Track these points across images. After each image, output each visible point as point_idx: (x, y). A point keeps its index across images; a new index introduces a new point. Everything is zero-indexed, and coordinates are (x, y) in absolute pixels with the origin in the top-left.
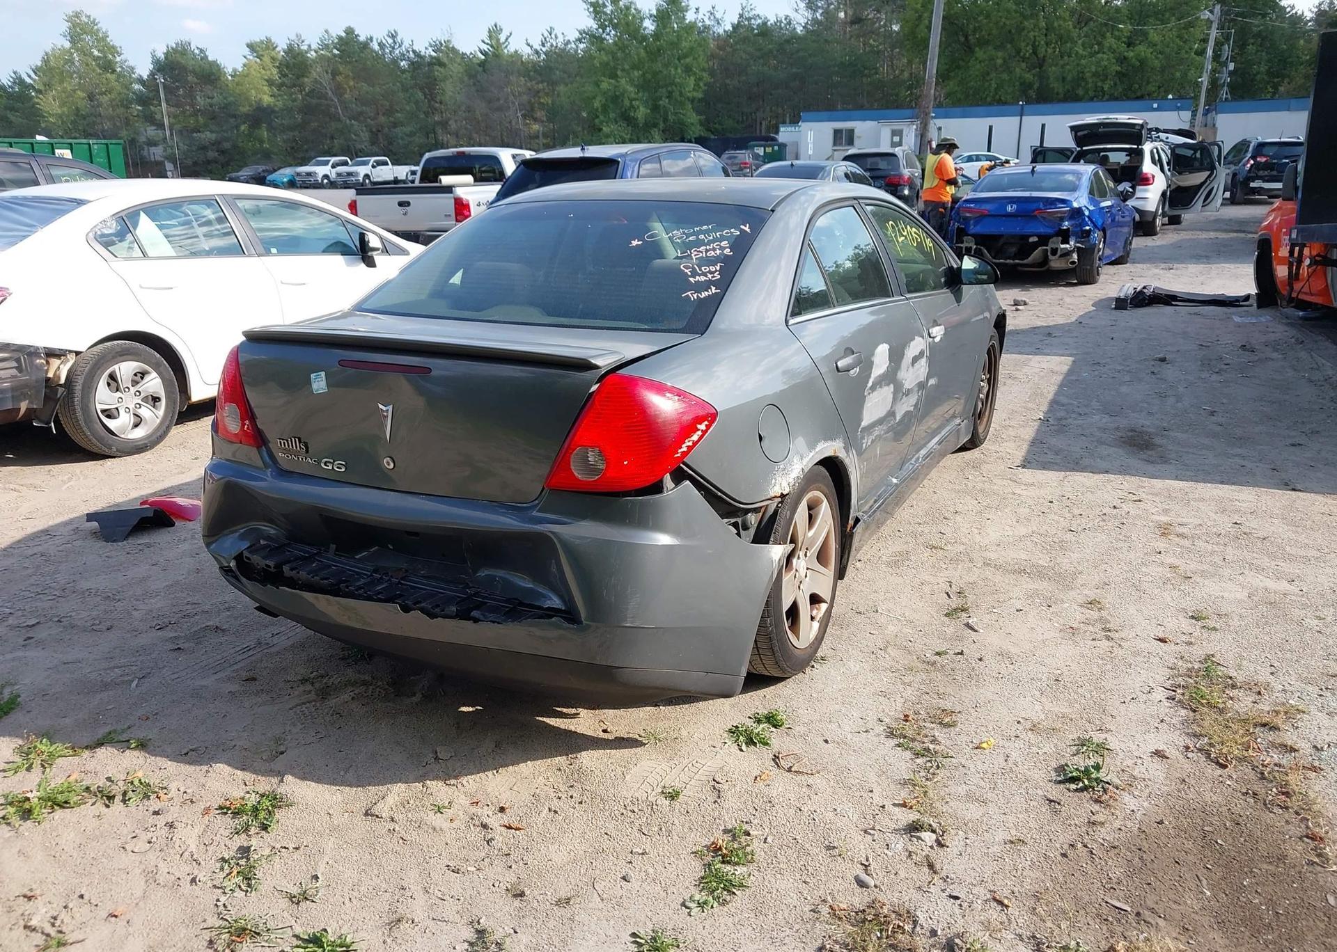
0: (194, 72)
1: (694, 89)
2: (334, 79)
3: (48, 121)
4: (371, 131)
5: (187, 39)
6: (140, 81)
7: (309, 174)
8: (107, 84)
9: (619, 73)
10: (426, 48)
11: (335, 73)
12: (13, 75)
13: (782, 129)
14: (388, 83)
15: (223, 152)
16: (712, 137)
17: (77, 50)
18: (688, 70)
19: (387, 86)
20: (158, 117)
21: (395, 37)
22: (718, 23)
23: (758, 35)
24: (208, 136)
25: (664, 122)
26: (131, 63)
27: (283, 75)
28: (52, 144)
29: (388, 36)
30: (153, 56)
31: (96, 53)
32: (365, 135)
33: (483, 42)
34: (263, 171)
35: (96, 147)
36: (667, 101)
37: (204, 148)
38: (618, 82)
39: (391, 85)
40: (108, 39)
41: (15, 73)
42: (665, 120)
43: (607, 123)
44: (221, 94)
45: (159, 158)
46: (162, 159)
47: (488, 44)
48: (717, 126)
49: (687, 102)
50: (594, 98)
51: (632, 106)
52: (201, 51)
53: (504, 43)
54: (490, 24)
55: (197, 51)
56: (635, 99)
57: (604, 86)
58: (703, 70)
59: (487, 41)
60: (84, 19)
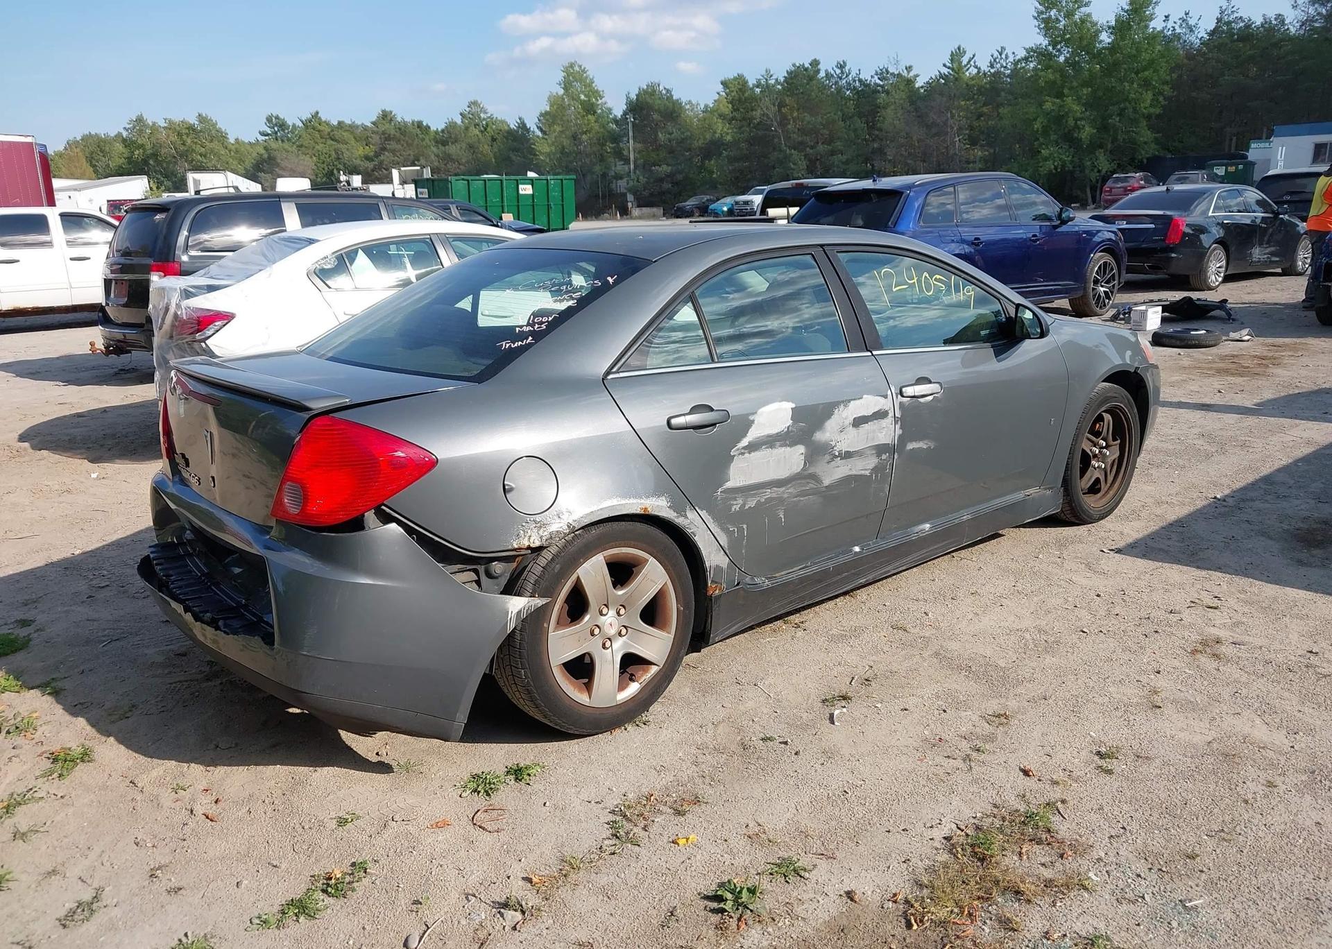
0: (659, 111)
1: (1151, 105)
2: (780, 110)
3: (539, 159)
4: (810, 160)
5: (657, 81)
6: (616, 121)
7: (746, 203)
8: (588, 125)
9: (1066, 91)
10: (872, 77)
11: (781, 105)
12: (519, 121)
13: (1253, 146)
14: (829, 113)
15: (675, 184)
16: (1169, 156)
17: (568, 96)
18: (1146, 84)
19: (828, 115)
20: (625, 153)
21: (844, 67)
22: (1191, 31)
23: (1238, 40)
24: (664, 169)
25: (1112, 142)
26: (609, 105)
27: (735, 110)
28: (517, 180)
29: (837, 66)
30: (628, 97)
31: (582, 97)
32: (803, 164)
33: (944, 65)
34: (707, 200)
35: (552, 182)
36: (1118, 119)
37: (661, 180)
38: (1064, 101)
39: (832, 114)
40: (594, 85)
41: (520, 119)
42: (1115, 140)
43: (1047, 146)
44: (680, 130)
45: (623, 190)
46: (625, 191)
47: (949, 68)
48: (1176, 144)
49: (1142, 119)
50: (1035, 119)
51: (1077, 127)
52: (668, 91)
53: (965, 66)
54: (953, 47)
55: (664, 92)
56: (1081, 119)
57: (1048, 106)
58: (1164, 83)
59: (948, 65)
60: (577, 68)
